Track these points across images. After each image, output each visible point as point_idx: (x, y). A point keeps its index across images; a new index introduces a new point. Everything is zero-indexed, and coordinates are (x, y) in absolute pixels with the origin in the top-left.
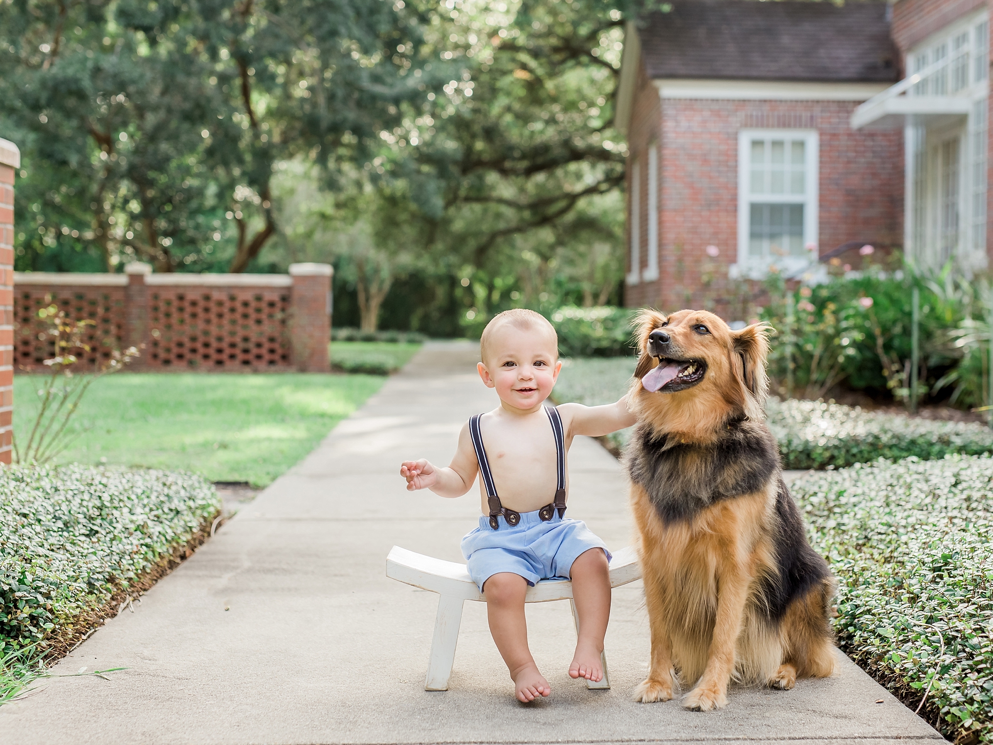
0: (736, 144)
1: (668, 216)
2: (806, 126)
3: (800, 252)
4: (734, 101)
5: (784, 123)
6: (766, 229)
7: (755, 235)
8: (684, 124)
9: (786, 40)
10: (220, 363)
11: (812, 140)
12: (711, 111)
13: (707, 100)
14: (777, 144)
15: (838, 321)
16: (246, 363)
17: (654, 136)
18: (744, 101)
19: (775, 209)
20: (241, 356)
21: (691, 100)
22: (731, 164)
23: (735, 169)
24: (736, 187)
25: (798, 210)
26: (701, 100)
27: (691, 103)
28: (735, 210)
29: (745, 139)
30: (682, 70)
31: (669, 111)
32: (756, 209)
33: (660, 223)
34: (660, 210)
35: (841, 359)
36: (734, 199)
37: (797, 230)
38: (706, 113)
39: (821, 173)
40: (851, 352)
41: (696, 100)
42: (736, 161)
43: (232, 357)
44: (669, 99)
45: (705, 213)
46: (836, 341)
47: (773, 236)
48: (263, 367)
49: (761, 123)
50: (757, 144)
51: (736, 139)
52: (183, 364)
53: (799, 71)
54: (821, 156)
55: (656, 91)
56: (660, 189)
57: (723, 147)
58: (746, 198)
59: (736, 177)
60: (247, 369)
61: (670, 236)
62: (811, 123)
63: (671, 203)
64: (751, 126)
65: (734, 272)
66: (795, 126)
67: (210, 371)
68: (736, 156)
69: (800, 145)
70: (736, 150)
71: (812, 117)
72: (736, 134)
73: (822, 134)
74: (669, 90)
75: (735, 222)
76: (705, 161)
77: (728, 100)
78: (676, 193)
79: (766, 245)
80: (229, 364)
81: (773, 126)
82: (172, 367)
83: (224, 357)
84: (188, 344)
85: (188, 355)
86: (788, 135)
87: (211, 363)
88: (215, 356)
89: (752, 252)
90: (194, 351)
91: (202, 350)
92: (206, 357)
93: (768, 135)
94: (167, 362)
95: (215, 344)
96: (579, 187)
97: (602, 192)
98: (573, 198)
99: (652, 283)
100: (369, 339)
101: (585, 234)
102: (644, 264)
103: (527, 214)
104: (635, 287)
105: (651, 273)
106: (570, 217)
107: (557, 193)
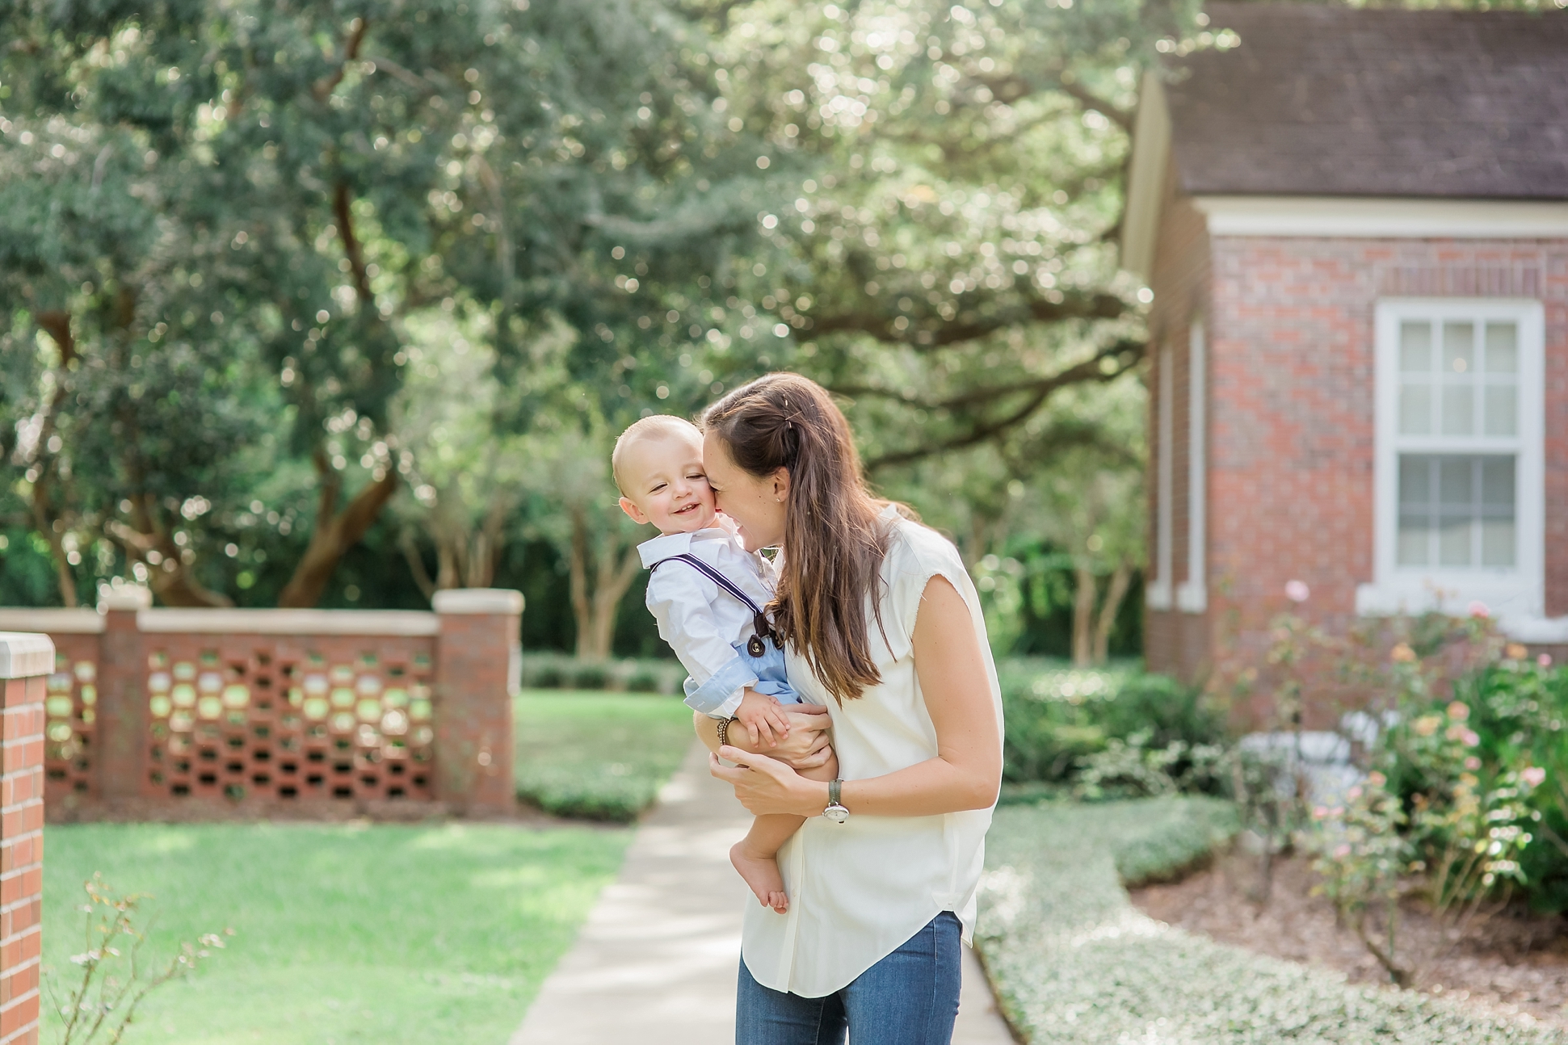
0: (1371, 332)
1: (1225, 482)
2: (1516, 292)
3: (1504, 558)
4: (1362, 239)
5: (1472, 287)
6: (1435, 507)
7: (1406, 522)
8: (1259, 289)
9: (1478, 103)
10: (288, 792)
11: (1531, 320)
12: (1318, 264)
13: (1306, 238)
14: (1462, 330)
15: (1484, 809)
16: (343, 792)
17: (1199, 303)
18: (1385, 239)
19: (1456, 468)
20: (332, 780)
21: (1273, 238)
22: (1360, 371)
23: (1367, 383)
24: (1370, 419)
25: (1502, 469)
26: (1296, 238)
27: (1274, 246)
28: (1370, 467)
29: (1389, 318)
30: (1256, 177)
31: (1226, 262)
32: (1411, 467)
33: (1209, 493)
34: (1211, 468)
35: (1489, 880)
36: (1366, 446)
37: (1504, 514)
38: (1307, 268)
39: (1549, 391)
40: (1509, 867)
41: (1284, 238)
42: (1371, 367)
43: (314, 780)
44: (1228, 238)
45: (1305, 477)
46: (1480, 847)
47: (1448, 523)
48: (377, 802)
49: (1421, 288)
50: (1412, 330)
51: (1370, 322)
52: (214, 794)
53: (1501, 176)
54: (1550, 356)
55: (1201, 220)
56: (1210, 422)
57: (1342, 338)
58: (1390, 443)
59: (1370, 400)
60: (345, 806)
61: (1230, 523)
62: (1529, 287)
63: (1230, 456)
64: (1402, 292)
65: (1370, 600)
66: (1494, 293)
67: (269, 814)
68: (1370, 356)
69: (1505, 331)
70: (1370, 344)
71: (1527, 273)
72: (1370, 309)
73: (1551, 308)
74: (1228, 218)
75: (1369, 496)
76: (1304, 366)
77: (1352, 239)
78: (1240, 433)
79: (1434, 540)
80: (306, 793)
81: (1448, 293)
82: (191, 803)
83: (298, 780)
84: (226, 753)
85: (225, 777)
86: (1480, 311)
87: (270, 794)
88: (279, 778)
89: (1402, 558)
90: (236, 767)
91: (252, 767)
92: (260, 780)
93: (1439, 311)
94: (181, 790)
95: (279, 754)
96: (1049, 366)
97: (1107, 379)
98: (1043, 389)
99: (1191, 616)
100: (593, 682)
101: (1073, 457)
102: (1180, 574)
103: (943, 421)
104: (1160, 613)
105: (1193, 597)
106: (1039, 423)
107: (1008, 378)
